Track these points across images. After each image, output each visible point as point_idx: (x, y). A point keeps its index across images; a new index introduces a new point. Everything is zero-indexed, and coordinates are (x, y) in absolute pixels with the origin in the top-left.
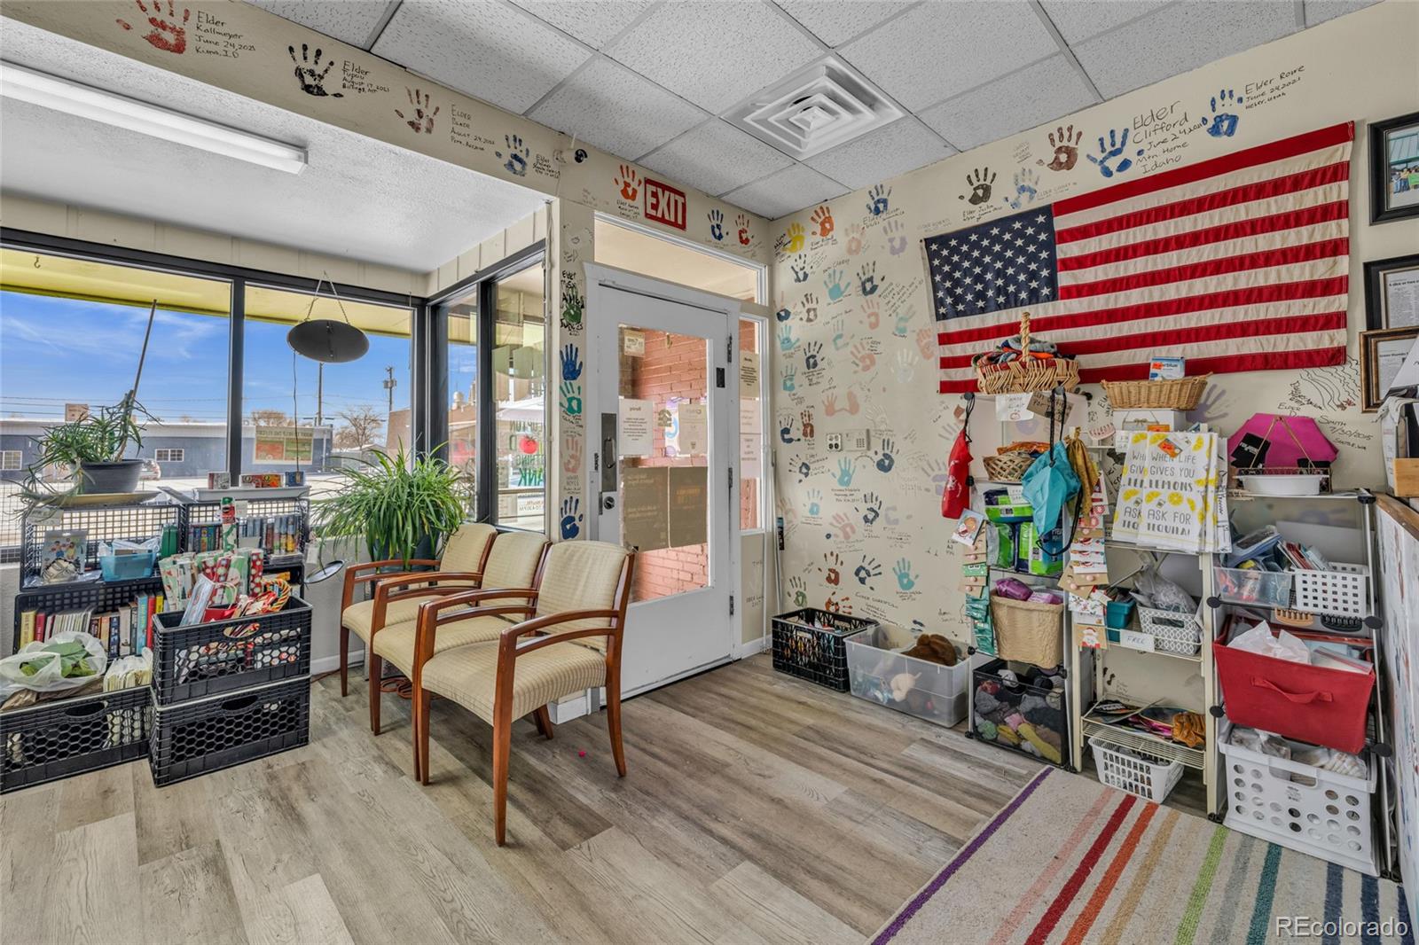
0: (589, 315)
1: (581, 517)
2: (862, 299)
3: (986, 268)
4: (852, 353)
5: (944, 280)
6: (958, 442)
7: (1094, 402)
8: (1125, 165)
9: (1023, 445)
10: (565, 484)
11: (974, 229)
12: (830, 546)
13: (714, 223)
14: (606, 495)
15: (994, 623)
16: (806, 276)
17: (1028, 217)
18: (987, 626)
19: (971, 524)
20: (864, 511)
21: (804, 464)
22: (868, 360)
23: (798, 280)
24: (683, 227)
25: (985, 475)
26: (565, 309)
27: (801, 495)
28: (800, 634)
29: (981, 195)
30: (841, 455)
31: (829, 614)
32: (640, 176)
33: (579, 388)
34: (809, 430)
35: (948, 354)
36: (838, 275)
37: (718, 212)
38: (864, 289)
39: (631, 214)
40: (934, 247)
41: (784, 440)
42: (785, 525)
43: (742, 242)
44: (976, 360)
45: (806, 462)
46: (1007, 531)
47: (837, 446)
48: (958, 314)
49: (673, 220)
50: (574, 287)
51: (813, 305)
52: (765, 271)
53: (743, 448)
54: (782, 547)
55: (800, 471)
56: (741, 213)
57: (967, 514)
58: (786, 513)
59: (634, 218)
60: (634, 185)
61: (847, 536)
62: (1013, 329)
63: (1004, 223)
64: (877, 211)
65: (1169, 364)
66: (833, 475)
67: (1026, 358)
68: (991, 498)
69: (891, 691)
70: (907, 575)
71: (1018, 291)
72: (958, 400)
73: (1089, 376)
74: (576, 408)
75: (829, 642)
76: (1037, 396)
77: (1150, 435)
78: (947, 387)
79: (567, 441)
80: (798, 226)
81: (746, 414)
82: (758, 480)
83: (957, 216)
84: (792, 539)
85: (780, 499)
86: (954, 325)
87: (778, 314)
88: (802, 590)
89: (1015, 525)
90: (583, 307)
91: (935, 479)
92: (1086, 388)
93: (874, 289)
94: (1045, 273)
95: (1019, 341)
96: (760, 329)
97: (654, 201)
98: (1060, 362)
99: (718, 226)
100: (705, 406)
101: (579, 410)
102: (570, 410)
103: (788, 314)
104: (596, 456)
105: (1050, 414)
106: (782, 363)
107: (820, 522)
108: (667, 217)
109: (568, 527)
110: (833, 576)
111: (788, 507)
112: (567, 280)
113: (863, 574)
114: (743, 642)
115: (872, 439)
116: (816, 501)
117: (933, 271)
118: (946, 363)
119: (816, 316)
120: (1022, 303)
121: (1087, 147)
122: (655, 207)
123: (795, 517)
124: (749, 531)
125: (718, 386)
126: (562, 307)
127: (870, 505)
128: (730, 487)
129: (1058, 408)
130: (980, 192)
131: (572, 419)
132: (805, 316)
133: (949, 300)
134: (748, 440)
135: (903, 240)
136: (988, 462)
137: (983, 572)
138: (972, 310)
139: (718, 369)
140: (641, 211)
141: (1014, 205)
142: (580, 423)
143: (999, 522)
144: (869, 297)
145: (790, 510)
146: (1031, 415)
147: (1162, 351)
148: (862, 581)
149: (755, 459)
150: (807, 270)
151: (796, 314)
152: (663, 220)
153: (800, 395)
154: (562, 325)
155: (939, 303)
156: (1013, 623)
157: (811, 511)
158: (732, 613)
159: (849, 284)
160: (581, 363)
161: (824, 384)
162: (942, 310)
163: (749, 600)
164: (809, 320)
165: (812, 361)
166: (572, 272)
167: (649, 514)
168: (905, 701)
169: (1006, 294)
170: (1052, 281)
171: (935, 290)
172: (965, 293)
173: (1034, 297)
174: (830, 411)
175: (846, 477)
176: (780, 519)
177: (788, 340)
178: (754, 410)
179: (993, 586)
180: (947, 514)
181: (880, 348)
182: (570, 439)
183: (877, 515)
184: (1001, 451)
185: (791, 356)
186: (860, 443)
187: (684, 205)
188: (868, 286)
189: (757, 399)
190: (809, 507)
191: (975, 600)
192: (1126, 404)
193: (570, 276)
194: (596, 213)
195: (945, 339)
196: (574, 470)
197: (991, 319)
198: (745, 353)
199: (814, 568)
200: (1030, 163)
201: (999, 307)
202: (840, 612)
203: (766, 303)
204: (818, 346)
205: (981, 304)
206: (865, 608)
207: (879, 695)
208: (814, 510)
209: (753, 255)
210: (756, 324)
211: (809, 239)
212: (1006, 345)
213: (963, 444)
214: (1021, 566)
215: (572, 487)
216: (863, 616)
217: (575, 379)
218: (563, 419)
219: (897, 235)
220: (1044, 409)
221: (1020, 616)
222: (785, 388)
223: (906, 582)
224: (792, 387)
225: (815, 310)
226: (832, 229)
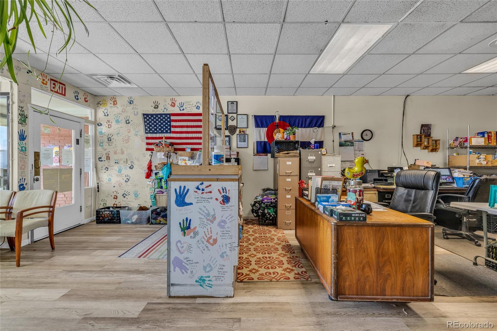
0: (29, 121)
1: (26, 184)
2: (126, 125)
3: (157, 124)
4: (122, 138)
5: (147, 124)
6: (149, 162)
7: (177, 155)
8: (183, 110)
9: (163, 163)
10: (20, 174)
11: (155, 114)
12: (115, 189)
13: (76, 95)
14: (36, 177)
15: (156, 199)
16: (108, 115)
17: (166, 115)
18: (154, 200)
19: (151, 179)
20: (125, 179)
21: (106, 167)
22: (127, 141)
23: (105, 115)
24: (65, 95)
25: (155, 169)
26: (20, 118)
27: (104, 176)
28: (106, 212)
29: (156, 107)
30: (119, 165)
31: (114, 207)
32: (49, 77)
33: (25, 143)
34: (108, 158)
35: (148, 142)
36: (118, 117)
37: (77, 92)
38: (126, 122)
39: (45, 89)
40: (145, 116)
41: (99, 161)
42: (99, 185)
43: (85, 101)
44: (154, 144)
45: (107, 167)
46: (159, 181)
47: (117, 163)
48: (151, 133)
49: (61, 92)
50: (23, 111)
51: (111, 124)
52: (93, 111)
53: (85, 163)
54: (98, 191)
55: (105, 169)
56: (85, 93)
57: (151, 177)
58: (100, 182)
59: (46, 91)
60: (46, 80)
61: (120, 186)
62: (161, 138)
63: (161, 115)
64: (130, 103)
65: (188, 148)
66: (116, 170)
67: (163, 145)
68: (156, 174)
69: (132, 220)
70: (137, 194)
71: (164, 130)
72: (149, 152)
73: (176, 150)
74: (24, 150)
75: (115, 212)
76: (165, 153)
77: (183, 161)
78: (148, 149)
79: (21, 160)
80: (105, 100)
81: (87, 153)
82: (90, 172)
83: (151, 110)
84: (102, 188)
85: (98, 178)
86: (150, 135)
87: (98, 124)
88: (105, 202)
89: (161, 179)
90: (27, 118)
91: (144, 171)
92: (176, 152)
93: (129, 123)
94: (169, 127)
95: (162, 141)
96: (91, 128)
97: (54, 86)
98: (170, 147)
99: (77, 96)
100: (72, 150)
101: (26, 150)
102: (22, 150)
103: (101, 125)
104: (32, 165)
105: (167, 157)
106: (99, 139)
107: (111, 183)
108: (59, 91)
109: (21, 187)
110: (115, 197)
111: (100, 180)
112: (21, 109)
113: (124, 195)
114: (85, 219)
115: (128, 161)
116: (110, 177)
117: (145, 122)
118: (148, 144)
119: (111, 127)
120: (164, 133)
121: (177, 104)
122: (54, 88)
123: (103, 182)
124: (86, 187)
125: (77, 144)
126: (18, 117)
127: (127, 178)
128: (81, 174)
129: (169, 156)
130: (156, 106)
131: (23, 153)
132: (107, 126)
133: (148, 129)
134: (86, 161)
135: (137, 112)
136: (155, 166)
137: (154, 189)
138: (153, 133)
139: (77, 139)
140: (49, 89)
141: (163, 111)
142: (26, 154)
143: (157, 179)
144: (128, 125)
145: (102, 181)
146: (164, 157)
147: (188, 146)
148: (124, 197)
149: (89, 166)
150: (108, 113)
151: (104, 125)
152: (57, 92)
153: (105, 148)
154: (19, 123)
155: (146, 130)
156: (159, 198)
157: (109, 180)
158: (81, 211)
159: (122, 120)
160: (26, 136)
161: (114, 146)
162: (147, 131)
163: (87, 207)
164: (109, 127)
165: (109, 139)
166: (23, 106)
167: (52, 183)
168: (136, 221)
169: (161, 130)
170: (170, 129)
171: (145, 127)
172: (152, 128)
173: (167, 132)
174: (115, 153)
175: (120, 171)
176: (98, 183)
177: (101, 132)
178: (89, 151)
179: (156, 192)
180: (146, 178)
181: (130, 138)
182: (22, 160)
183: (129, 180)
184: (158, 164)
185: (102, 137)
186: (124, 162)
187: (65, 88)
188: (128, 122)
189: (90, 148)
190: (108, 179)
191: (152, 195)
192: (181, 156)
193: (22, 108)
194: (32, 88)
195: (147, 138)
196: (24, 169)
197: (158, 135)
198: (86, 135)
199: (110, 196)
200: (167, 103)
201: (160, 133)
202: (118, 206)
203: (93, 120)
204: (112, 135)
205: (156, 131)
206: (125, 204)
207: (129, 222)
208: (110, 180)
209: (89, 106)
210: (89, 126)
211: (109, 105)
212: (160, 142)
213: (150, 162)
214: (162, 187)
215: (23, 174)
216: (125, 206)
217: (24, 140)
218: (19, 153)
219: (136, 111)
220: (167, 156)
221: (161, 197)
222: (100, 146)
223: (136, 195)
224: (103, 146)
225: (111, 125)
226: (117, 104)
